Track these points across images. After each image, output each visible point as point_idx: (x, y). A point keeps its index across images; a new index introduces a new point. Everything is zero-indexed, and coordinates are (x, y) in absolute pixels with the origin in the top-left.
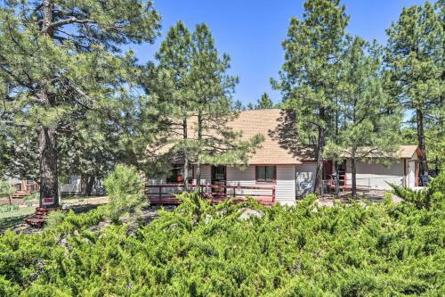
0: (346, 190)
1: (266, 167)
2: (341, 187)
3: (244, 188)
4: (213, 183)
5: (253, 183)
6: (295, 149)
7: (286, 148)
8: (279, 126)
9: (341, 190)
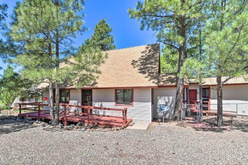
0: (210, 114)
1: (125, 90)
2: (204, 112)
3: (105, 109)
4: (83, 104)
5: (112, 105)
6: (153, 73)
7: (144, 73)
8: (142, 56)
9: (205, 114)
